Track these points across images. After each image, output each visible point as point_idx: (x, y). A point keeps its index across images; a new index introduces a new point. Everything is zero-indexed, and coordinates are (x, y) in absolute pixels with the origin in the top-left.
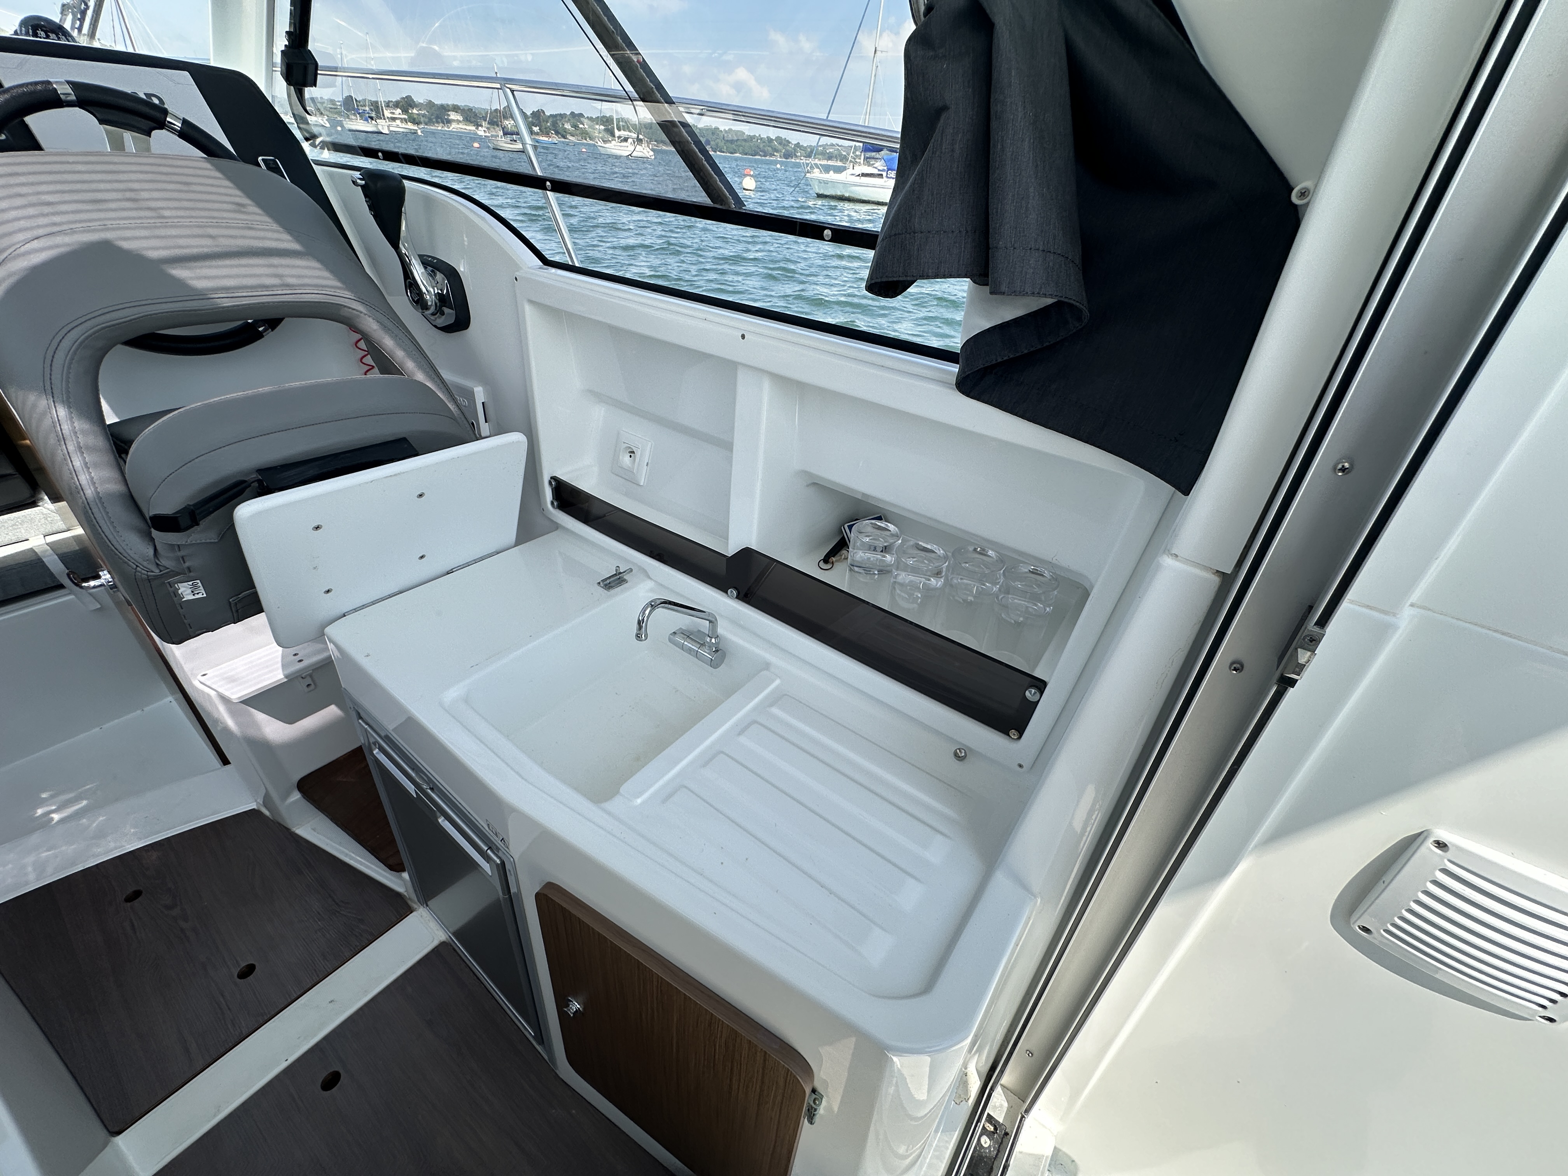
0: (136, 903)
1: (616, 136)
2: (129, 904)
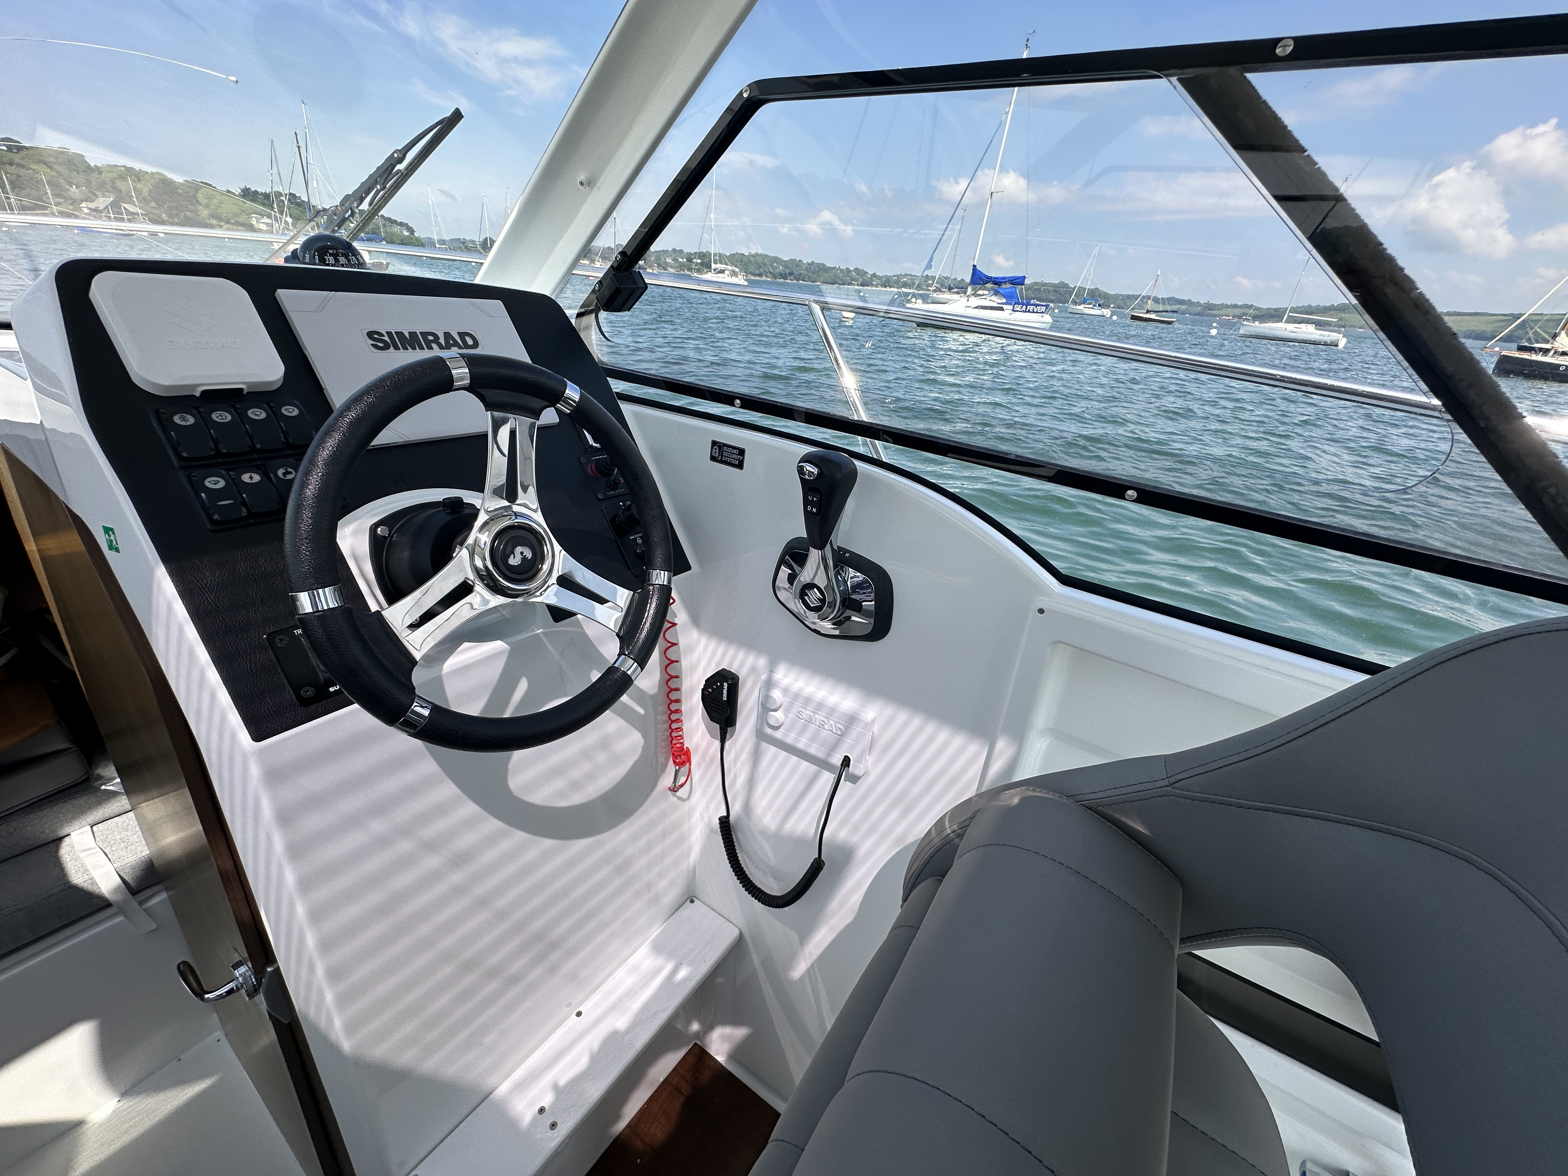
1: (713, 268)
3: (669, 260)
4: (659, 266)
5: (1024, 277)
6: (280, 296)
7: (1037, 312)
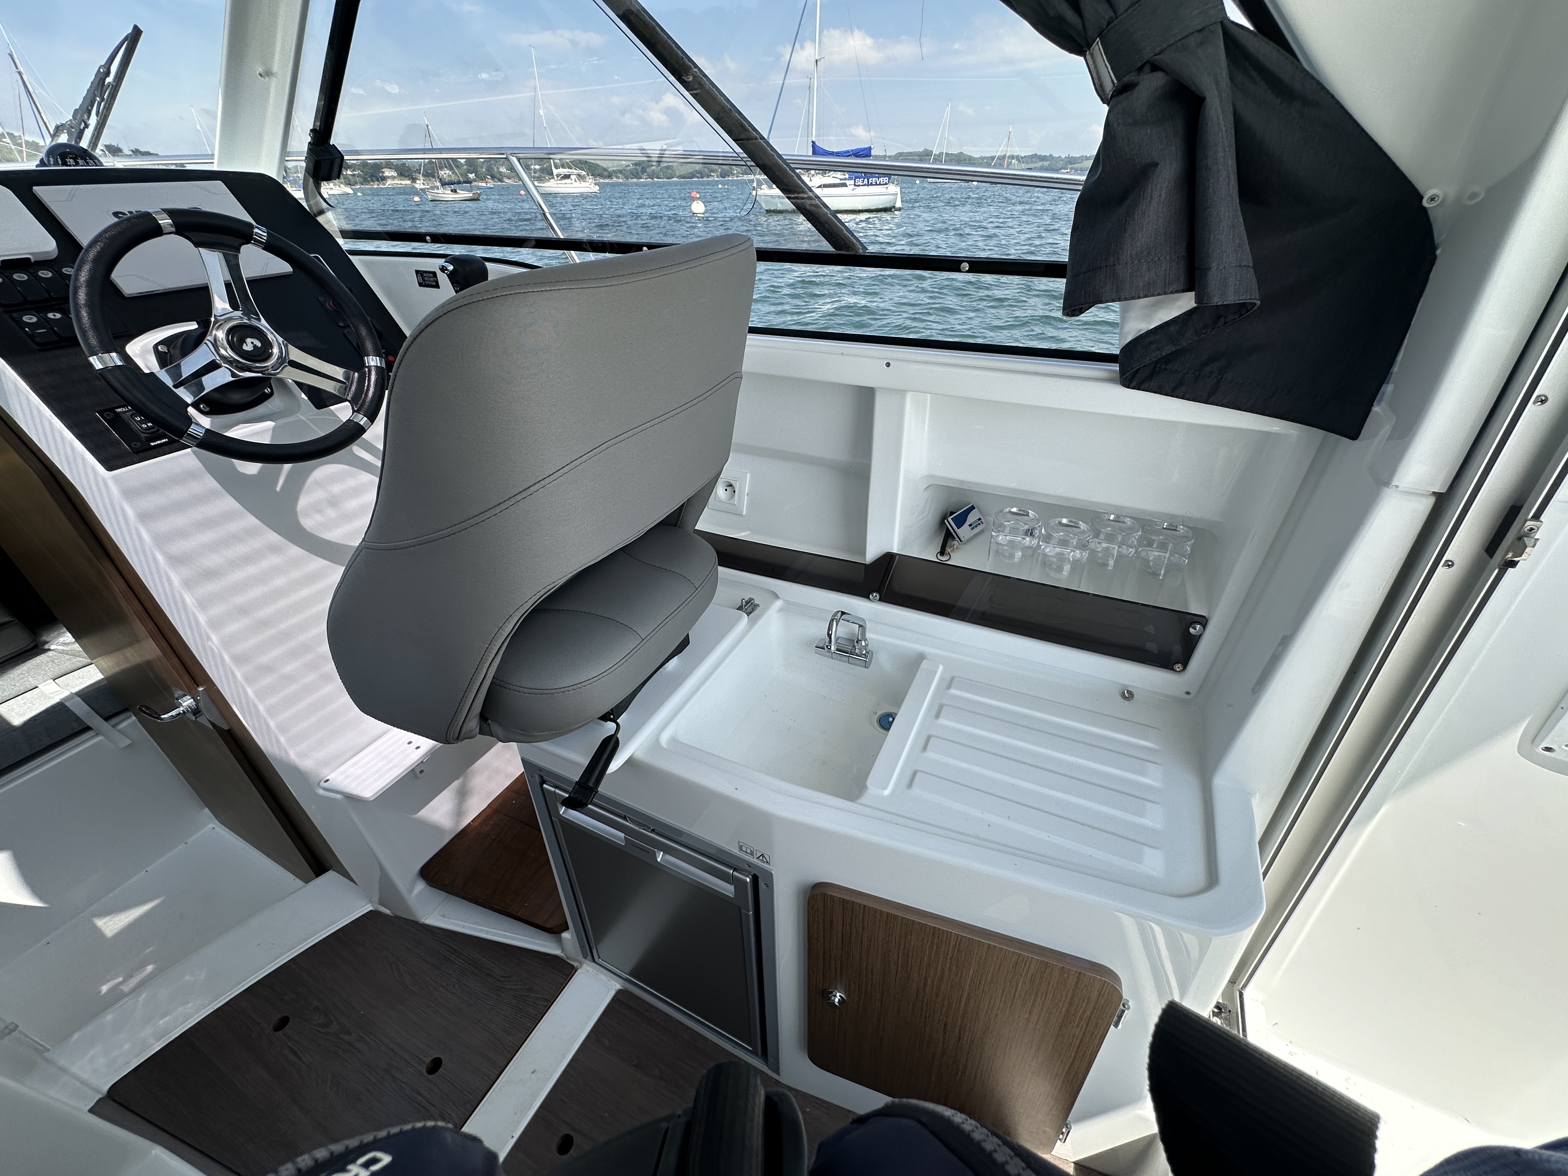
0: (287, 1029)
1: (555, 174)
2: (280, 1032)
3: (503, 170)
4: (493, 177)
5: (870, 149)
6: (36, 192)
7: (880, 184)
